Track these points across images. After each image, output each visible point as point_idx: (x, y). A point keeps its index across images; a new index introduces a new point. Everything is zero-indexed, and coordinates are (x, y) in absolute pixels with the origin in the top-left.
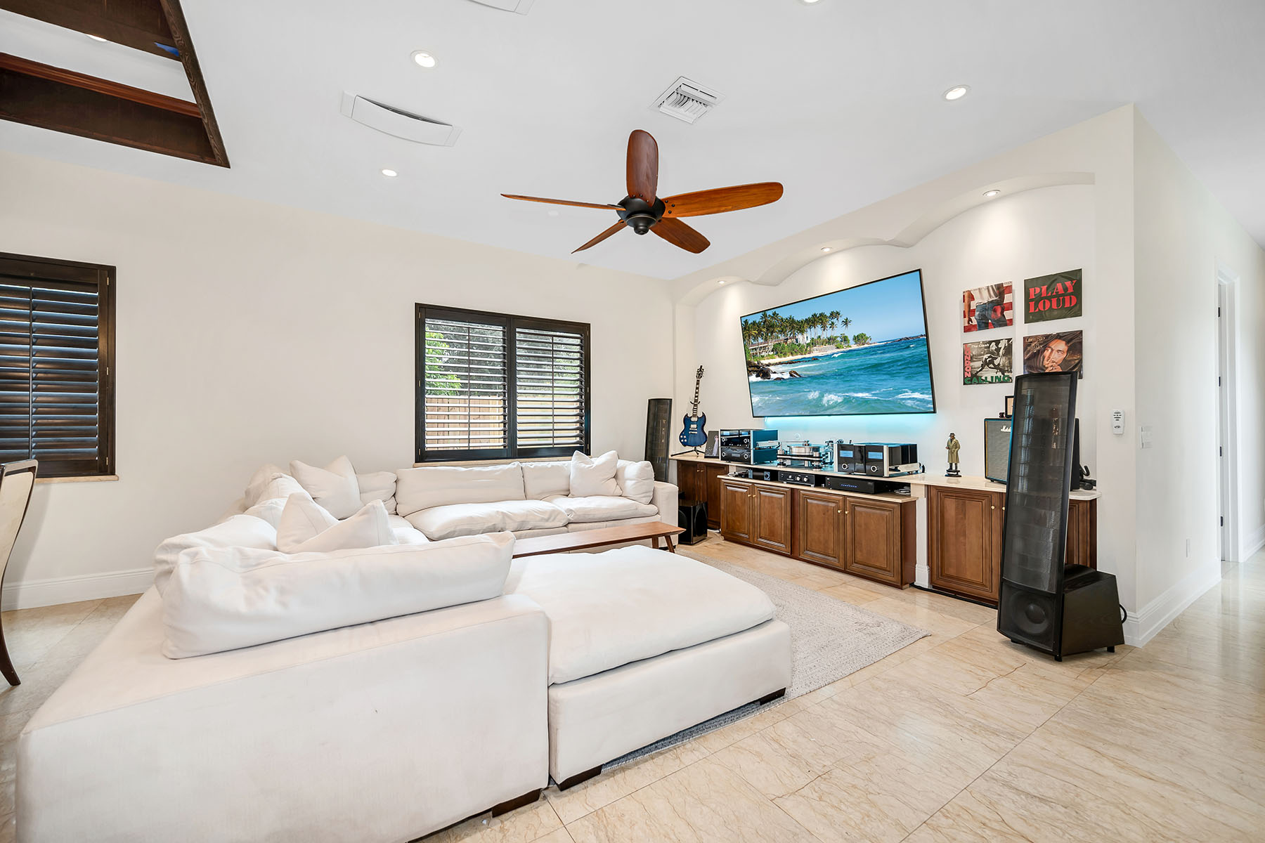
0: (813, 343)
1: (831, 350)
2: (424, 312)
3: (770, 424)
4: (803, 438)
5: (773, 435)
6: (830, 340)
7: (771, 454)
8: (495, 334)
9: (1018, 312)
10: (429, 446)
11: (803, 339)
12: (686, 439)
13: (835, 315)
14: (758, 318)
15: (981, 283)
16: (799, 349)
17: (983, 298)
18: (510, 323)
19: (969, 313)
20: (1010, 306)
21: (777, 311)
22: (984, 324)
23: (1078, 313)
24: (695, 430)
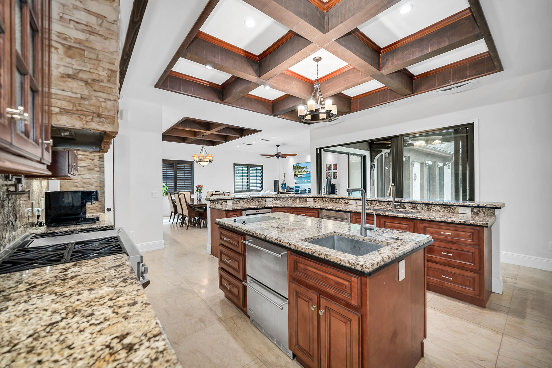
0: (304, 172)
1: (306, 173)
2: (235, 165)
3: (298, 185)
4: (304, 187)
5: (299, 187)
6: (306, 171)
7: (298, 191)
8: (245, 168)
9: (332, 169)
10: (236, 190)
11: (302, 170)
12: (282, 188)
13: (307, 167)
14: (296, 165)
15: (328, 163)
16: (301, 172)
17: (328, 166)
18: (248, 166)
19: (327, 168)
20: (331, 167)
21: (299, 164)
22: (328, 170)
23: (337, 170)
24: (284, 186)
